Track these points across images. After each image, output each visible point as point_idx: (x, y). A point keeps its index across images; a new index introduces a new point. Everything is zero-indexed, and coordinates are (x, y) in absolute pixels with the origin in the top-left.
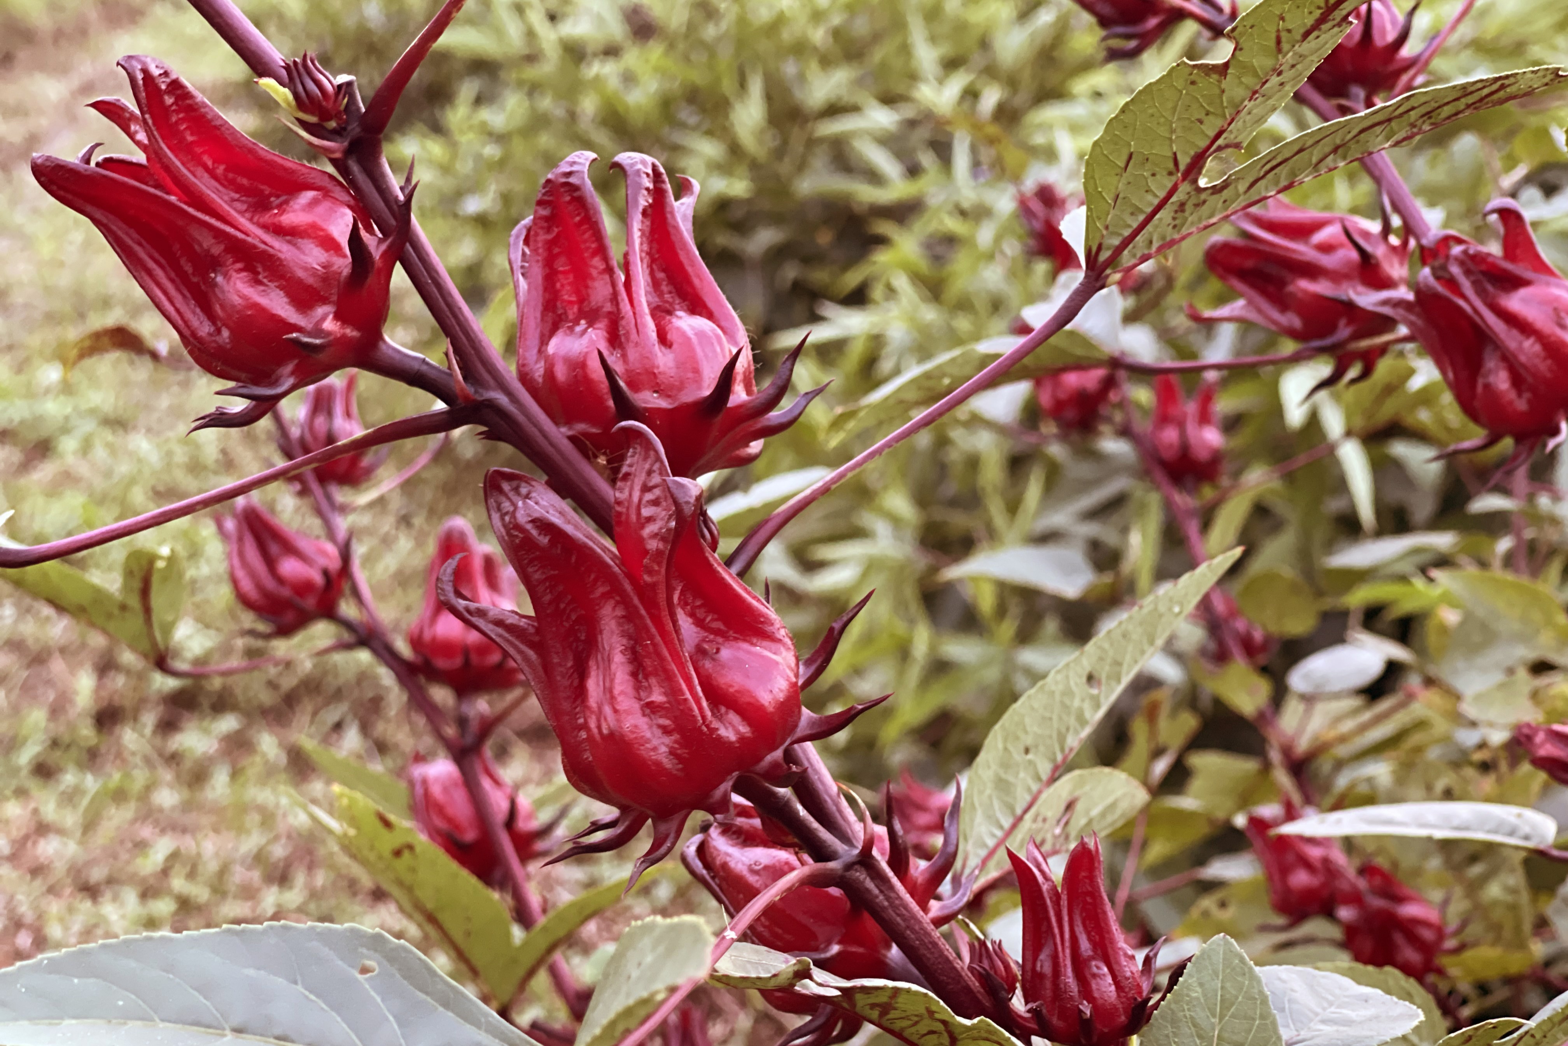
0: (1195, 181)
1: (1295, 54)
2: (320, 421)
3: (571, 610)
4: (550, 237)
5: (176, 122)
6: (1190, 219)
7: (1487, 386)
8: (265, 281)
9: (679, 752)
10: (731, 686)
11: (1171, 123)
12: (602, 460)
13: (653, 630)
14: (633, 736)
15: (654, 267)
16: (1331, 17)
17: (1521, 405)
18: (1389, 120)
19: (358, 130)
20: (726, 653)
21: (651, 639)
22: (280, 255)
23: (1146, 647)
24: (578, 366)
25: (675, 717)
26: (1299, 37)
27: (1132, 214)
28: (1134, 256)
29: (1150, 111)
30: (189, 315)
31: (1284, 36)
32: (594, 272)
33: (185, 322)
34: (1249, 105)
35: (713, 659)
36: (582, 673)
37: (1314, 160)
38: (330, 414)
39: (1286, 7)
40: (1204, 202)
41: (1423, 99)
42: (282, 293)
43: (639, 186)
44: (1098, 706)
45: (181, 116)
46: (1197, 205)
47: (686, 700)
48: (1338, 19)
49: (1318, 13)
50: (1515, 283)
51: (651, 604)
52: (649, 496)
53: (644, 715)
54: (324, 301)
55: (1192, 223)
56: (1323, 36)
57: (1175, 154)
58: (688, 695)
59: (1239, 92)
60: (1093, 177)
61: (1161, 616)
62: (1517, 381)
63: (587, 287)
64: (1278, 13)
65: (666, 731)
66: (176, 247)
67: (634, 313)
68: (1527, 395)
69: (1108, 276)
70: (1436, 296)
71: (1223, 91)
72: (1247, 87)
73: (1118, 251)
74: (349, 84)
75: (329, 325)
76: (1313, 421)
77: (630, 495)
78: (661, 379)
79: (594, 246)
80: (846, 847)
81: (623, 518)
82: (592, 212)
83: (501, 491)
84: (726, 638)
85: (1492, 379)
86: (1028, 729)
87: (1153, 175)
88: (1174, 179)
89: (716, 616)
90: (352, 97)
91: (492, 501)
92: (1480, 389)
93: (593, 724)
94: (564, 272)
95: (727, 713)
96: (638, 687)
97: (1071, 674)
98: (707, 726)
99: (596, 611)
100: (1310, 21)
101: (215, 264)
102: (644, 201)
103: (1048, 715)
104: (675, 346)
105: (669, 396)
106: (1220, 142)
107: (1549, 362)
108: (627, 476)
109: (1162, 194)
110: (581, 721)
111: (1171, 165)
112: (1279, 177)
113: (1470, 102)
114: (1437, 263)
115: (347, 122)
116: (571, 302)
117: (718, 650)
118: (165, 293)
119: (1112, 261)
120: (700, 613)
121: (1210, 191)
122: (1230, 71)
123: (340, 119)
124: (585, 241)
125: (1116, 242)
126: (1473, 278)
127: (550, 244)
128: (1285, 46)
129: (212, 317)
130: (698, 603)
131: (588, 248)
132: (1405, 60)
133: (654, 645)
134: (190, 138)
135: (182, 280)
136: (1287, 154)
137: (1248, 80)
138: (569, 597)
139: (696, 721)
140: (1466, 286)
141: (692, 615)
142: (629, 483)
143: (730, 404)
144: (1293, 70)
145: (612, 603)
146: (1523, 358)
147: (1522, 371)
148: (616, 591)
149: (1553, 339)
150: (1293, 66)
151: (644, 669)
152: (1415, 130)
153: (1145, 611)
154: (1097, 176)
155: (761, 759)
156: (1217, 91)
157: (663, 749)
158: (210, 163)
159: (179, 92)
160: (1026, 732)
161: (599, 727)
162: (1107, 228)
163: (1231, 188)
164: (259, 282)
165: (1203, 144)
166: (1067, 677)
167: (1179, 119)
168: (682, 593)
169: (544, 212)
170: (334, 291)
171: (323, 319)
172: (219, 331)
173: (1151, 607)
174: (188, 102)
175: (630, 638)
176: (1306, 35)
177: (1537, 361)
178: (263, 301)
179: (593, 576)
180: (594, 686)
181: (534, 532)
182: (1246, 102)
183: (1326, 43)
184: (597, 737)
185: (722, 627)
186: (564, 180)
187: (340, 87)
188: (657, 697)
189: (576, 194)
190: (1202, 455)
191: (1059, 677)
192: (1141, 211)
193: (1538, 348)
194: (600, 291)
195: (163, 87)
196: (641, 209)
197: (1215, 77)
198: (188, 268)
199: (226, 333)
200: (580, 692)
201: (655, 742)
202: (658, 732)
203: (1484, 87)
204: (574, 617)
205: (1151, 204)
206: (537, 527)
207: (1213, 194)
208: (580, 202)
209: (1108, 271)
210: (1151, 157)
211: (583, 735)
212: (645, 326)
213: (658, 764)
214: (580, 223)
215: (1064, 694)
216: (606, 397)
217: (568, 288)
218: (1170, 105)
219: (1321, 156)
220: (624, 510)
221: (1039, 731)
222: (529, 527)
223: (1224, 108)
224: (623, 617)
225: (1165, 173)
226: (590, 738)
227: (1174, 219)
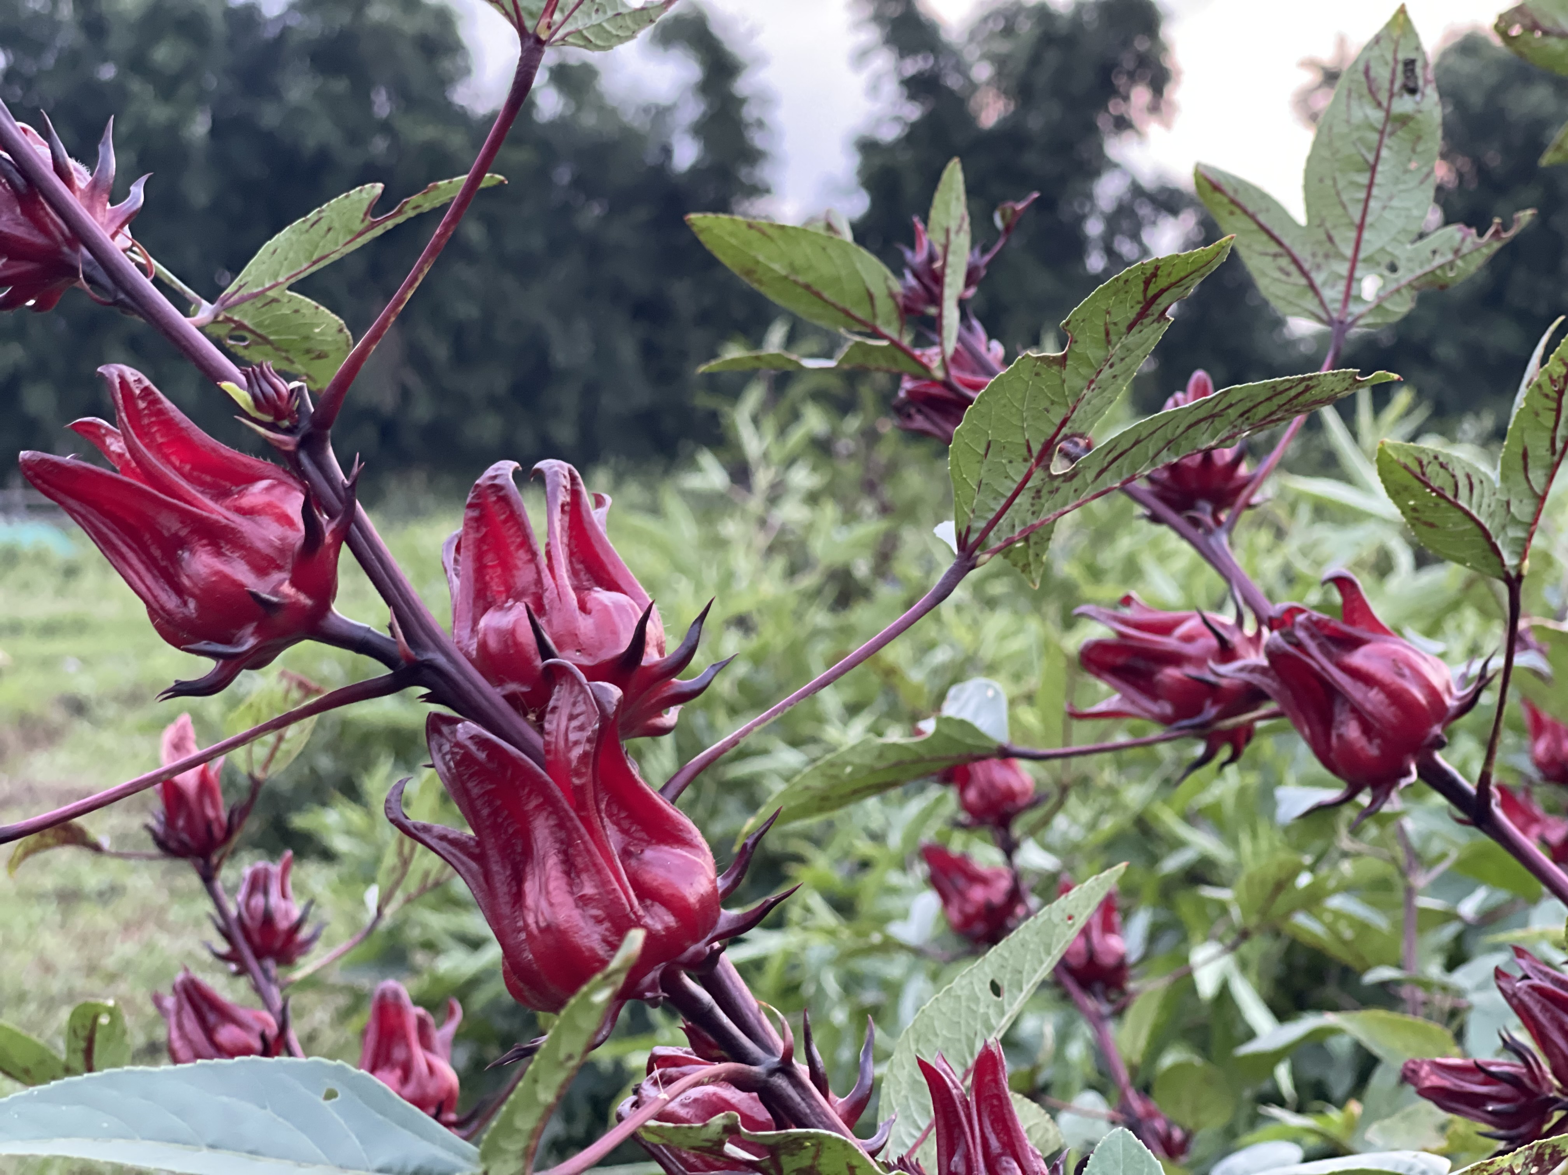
0: (1047, 468)
1: (1123, 346)
2: (258, 901)
3: (508, 825)
4: (479, 535)
5: (148, 425)
6: (1046, 505)
7: (1340, 737)
8: (228, 553)
9: (610, 939)
10: (655, 880)
11: (1022, 412)
12: (532, 717)
13: (583, 830)
14: (567, 925)
15: (574, 560)
16: (1149, 312)
17: (1373, 750)
18: (1213, 416)
19: (309, 426)
20: (649, 854)
21: (581, 837)
22: (240, 528)
23: (1043, 955)
24: (509, 636)
25: (606, 907)
26: (1123, 329)
27: (995, 499)
28: (1000, 539)
29: (1003, 402)
30: (158, 592)
31: (1112, 328)
32: (519, 563)
33: (155, 597)
34: (1088, 394)
35: (639, 859)
36: (518, 879)
37: (1151, 454)
38: (266, 893)
39: (1111, 302)
40: (1057, 489)
41: (1239, 397)
42: (243, 562)
43: (558, 485)
44: (1002, 1013)
45: (153, 419)
46: (1051, 492)
47: (614, 890)
48: (1156, 315)
49: (1138, 308)
50: (1355, 643)
51: (580, 807)
52: (575, 723)
53: (577, 906)
54: (279, 568)
55: (1049, 511)
56: (1145, 330)
57: (1028, 441)
58: (616, 886)
59: (1079, 383)
60: (958, 465)
61: (1055, 926)
62: (1367, 729)
63: (513, 576)
64: (1104, 308)
65: (598, 921)
66: (147, 536)
67: (557, 586)
68: (1377, 741)
69: (977, 557)
70: (1286, 655)
71: (1064, 381)
72: (1084, 378)
73: (985, 532)
74: (300, 389)
75: (287, 589)
76: (1224, 993)
77: (558, 725)
78: (582, 638)
79: (519, 540)
80: (767, 1056)
81: (553, 747)
82: (515, 507)
83: (440, 733)
84: (649, 843)
85: (1343, 730)
86: (938, 1032)
87: (1010, 462)
88: (1029, 464)
89: (639, 828)
90: (303, 399)
91: (433, 744)
92: (1334, 740)
93: (531, 920)
94: (492, 567)
95: (652, 905)
96: (571, 884)
97: (975, 981)
98: (635, 913)
99: (530, 822)
100: (1132, 315)
101: (181, 543)
102: (563, 497)
103: (956, 1019)
104: (593, 613)
105: (590, 655)
106: (1065, 430)
107: (1393, 709)
108: (554, 709)
109: (1019, 479)
110: (520, 924)
111: (1025, 451)
112: (1121, 469)
113: (1281, 403)
114: (1285, 630)
115: (298, 421)
116: (499, 592)
117: (642, 851)
118: (137, 573)
119: (981, 542)
120: (626, 824)
121: (1061, 479)
122: (1069, 362)
123: (293, 418)
124: (511, 537)
125: (982, 524)
126: (1318, 641)
127: (481, 541)
128: (1114, 338)
129: (179, 590)
130: (623, 815)
131: (513, 542)
132: (1243, 478)
133: (584, 842)
134: (160, 440)
135: (151, 563)
136: (1126, 446)
137: (1084, 371)
138: (506, 812)
139: (624, 909)
140: (1312, 646)
141: (617, 823)
142: (556, 715)
143: (644, 663)
144: (1124, 363)
145: (545, 814)
146: (1369, 707)
147: (1369, 718)
148: (549, 803)
149: (1393, 687)
150: (1122, 359)
151: (576, 867)
152: (1236, 430)
153: (1040, 920)
154: (961, 464)
155: (685, 949)
156: (1058, 382)
157: (596, 937)
158: (177, 463)
159: (151, 397)
160: (936, 1035)
161: (537, 923)
162: (973, 511)
163: (1080, 476)
164: (223, 555)
165: (1052, 431)
166: (971, 983)
167: (1028, 409)
168: (608, 805)
169: (475, 513)
170: (289, 560)
171: (281, 583)
172: (185, 604)
173: (1046, 917)
174: (159, 406)
175: (562, 842)
176: (1130, 327)
177: (1382, 708)
178: (226, 569)
179: (527, 790)
180: (530, 888)
181: (473, 748)
182: (1085, 391)
183: (1148, 339)
184: (535, 931)
185: (646, 837)
186: (490, 483)
187: (292, 391)
188: (589, 889)
189: (501, 494)
190: (1109, 961)
191: (964, 982)
192: (1003, 496)
193: (1381, 697)
194: (524, 577)
195: (137, 392)
196: (560, 502)
197: (1055, 368)
198: (157, 553)
199: (192, 604)
200: (518, 897)
201: (587, 931)
202: (591, 922)
203: (1291, 388)
204: (511, 831)
205: (1010, 489)
206: (476, 743)
207: (1064, 481)
208: (504, 500)
209: (977, 553)
210: (1007, 446)
211: (523, 936)
212: (566, 595)
213: (592, 950)
214: (506, 521)
215: (969, 999)
216: (533, 657)
217: (496, 580)
218: (1019, 396)
219: (1156, 451)
220: (553, 739)
221: (949, 1036)
222: (469, 743)
223: (1065, 397)
224: (556, 825)
225: (1020, 460)
226: (530, 935)
227: (1033, 505)
